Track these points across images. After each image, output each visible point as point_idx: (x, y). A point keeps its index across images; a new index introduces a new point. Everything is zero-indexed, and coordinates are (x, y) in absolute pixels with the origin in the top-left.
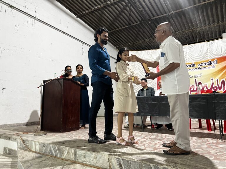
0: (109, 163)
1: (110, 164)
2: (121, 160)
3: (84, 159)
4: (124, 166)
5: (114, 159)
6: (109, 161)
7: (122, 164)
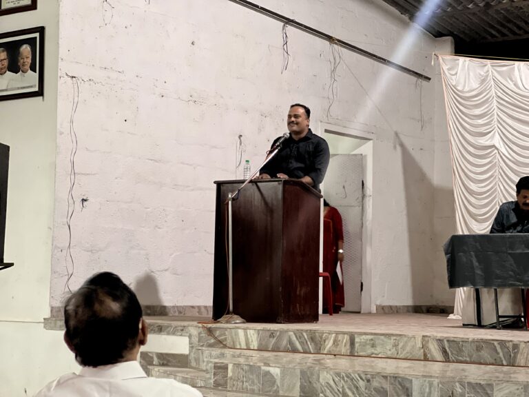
0: (422, 350)
1: (424, 351)
2: (446, 342)
3: (373, 351)
4: (451, 352)
5: (432, 342)
6: (423, 348)
7: (447, 348)
